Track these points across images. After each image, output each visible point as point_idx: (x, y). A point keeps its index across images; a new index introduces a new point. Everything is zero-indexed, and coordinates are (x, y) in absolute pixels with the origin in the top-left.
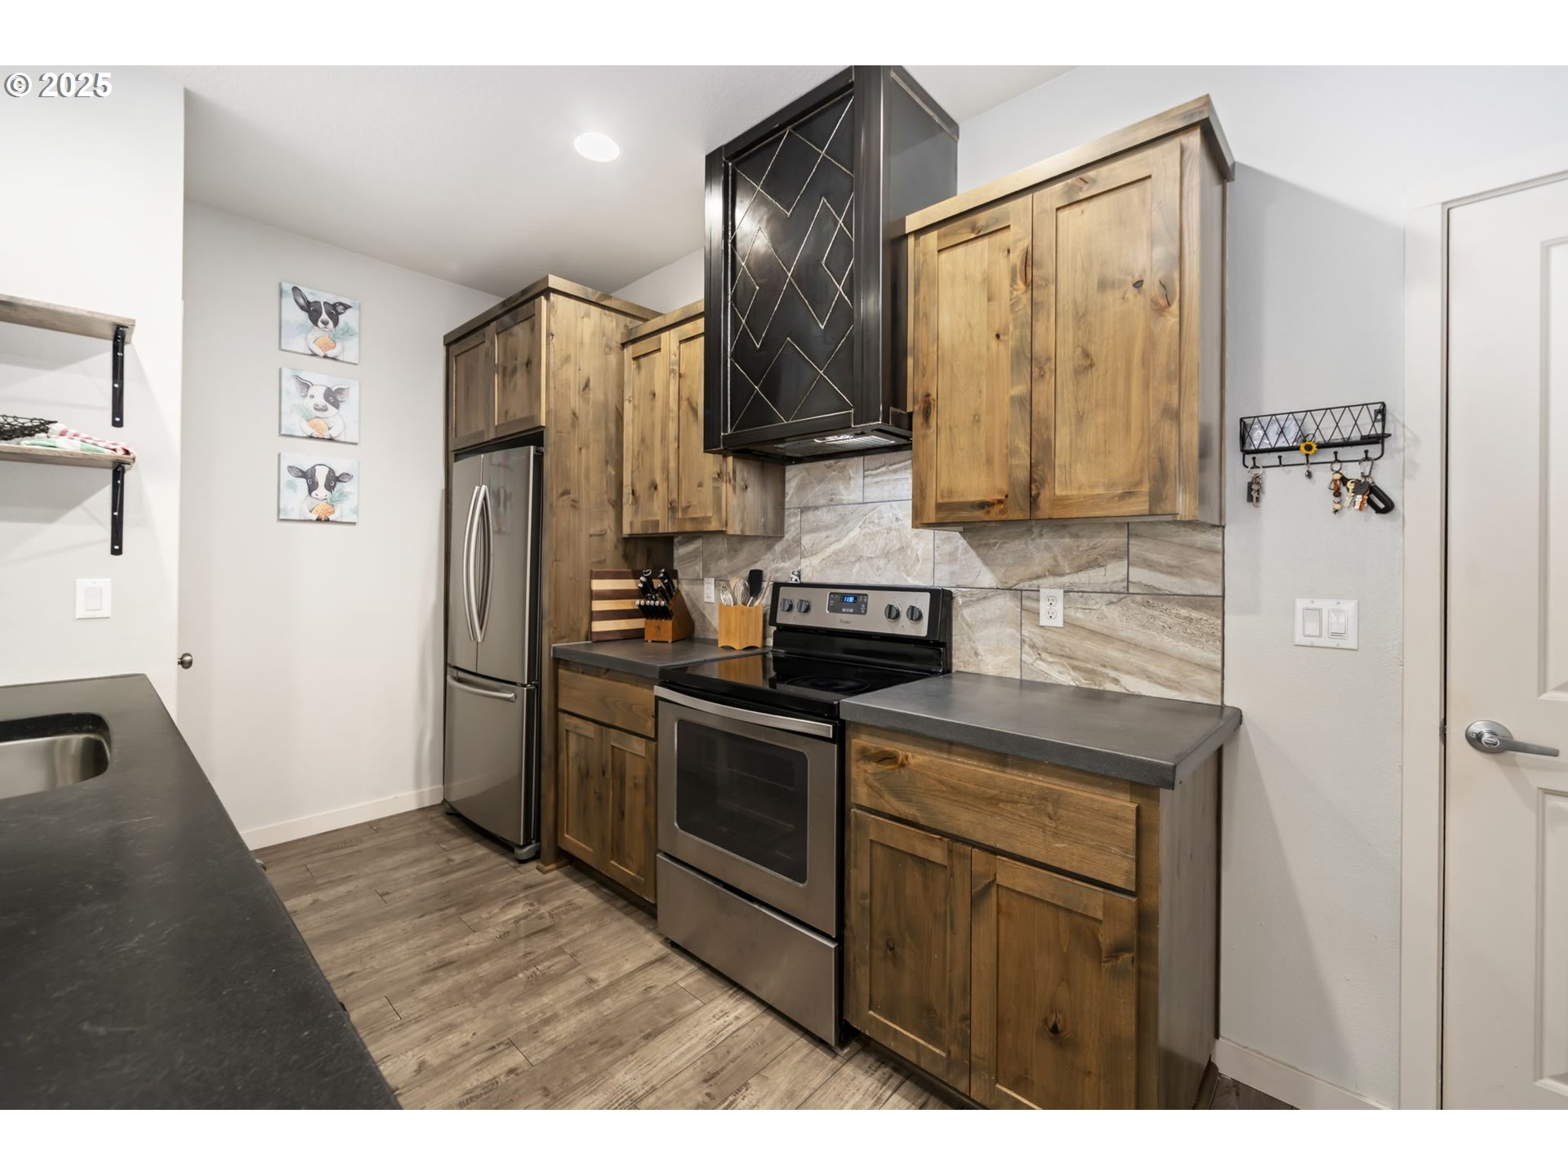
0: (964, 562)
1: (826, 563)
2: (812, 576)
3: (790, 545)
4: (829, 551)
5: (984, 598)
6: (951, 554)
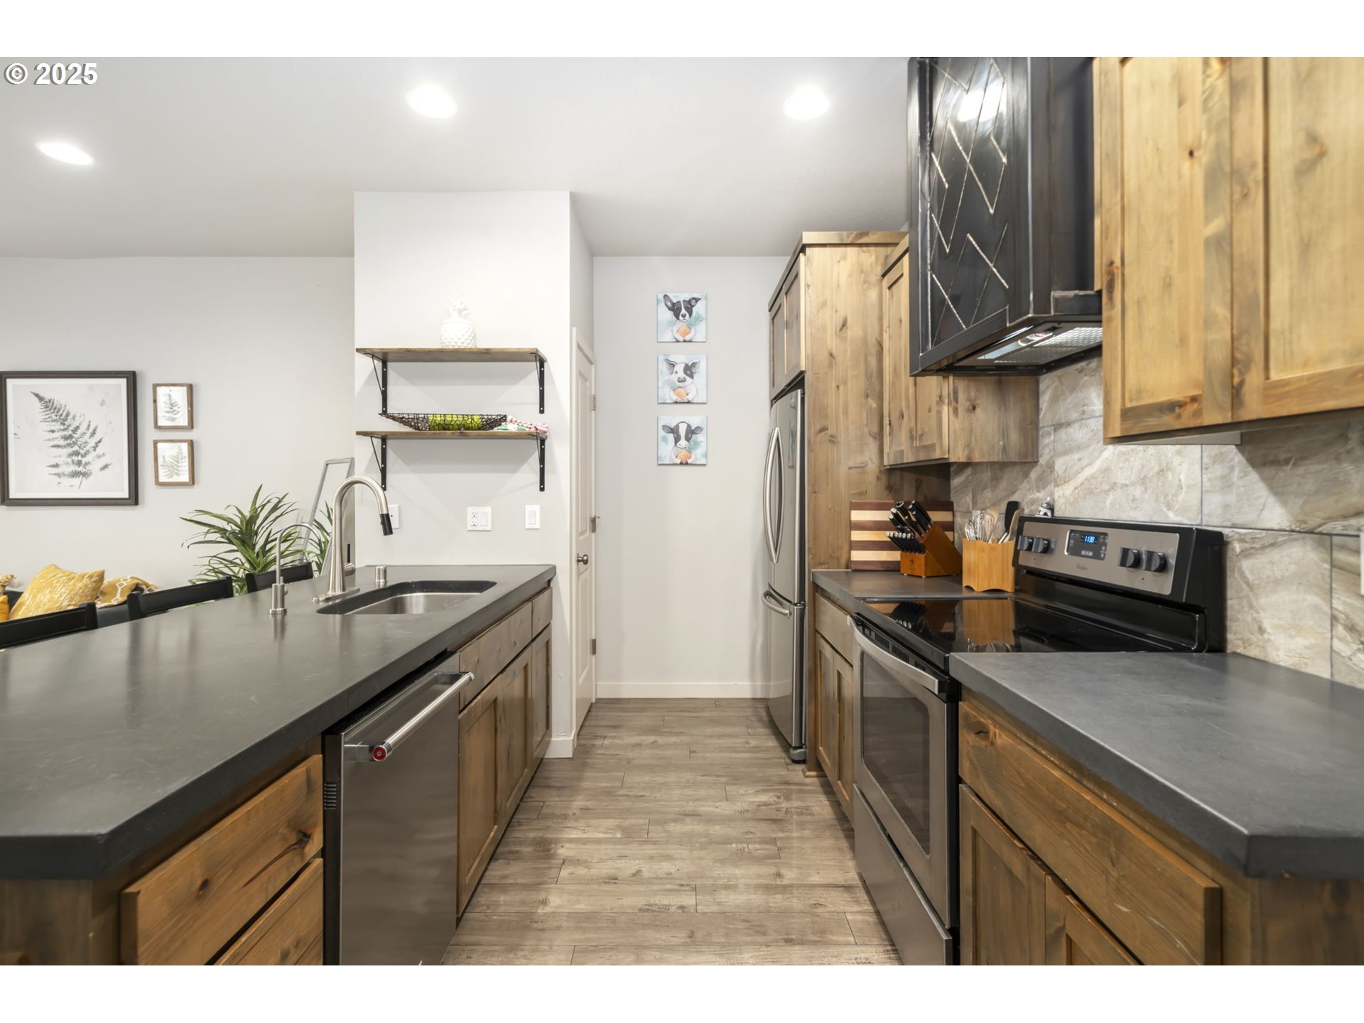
0: (1242, 489)
1: (1078, 493)
2: (1065, 508)
3: (1044, 472)
4: (1081, 477)
5: (1272, 545)
6: (1223, 477)
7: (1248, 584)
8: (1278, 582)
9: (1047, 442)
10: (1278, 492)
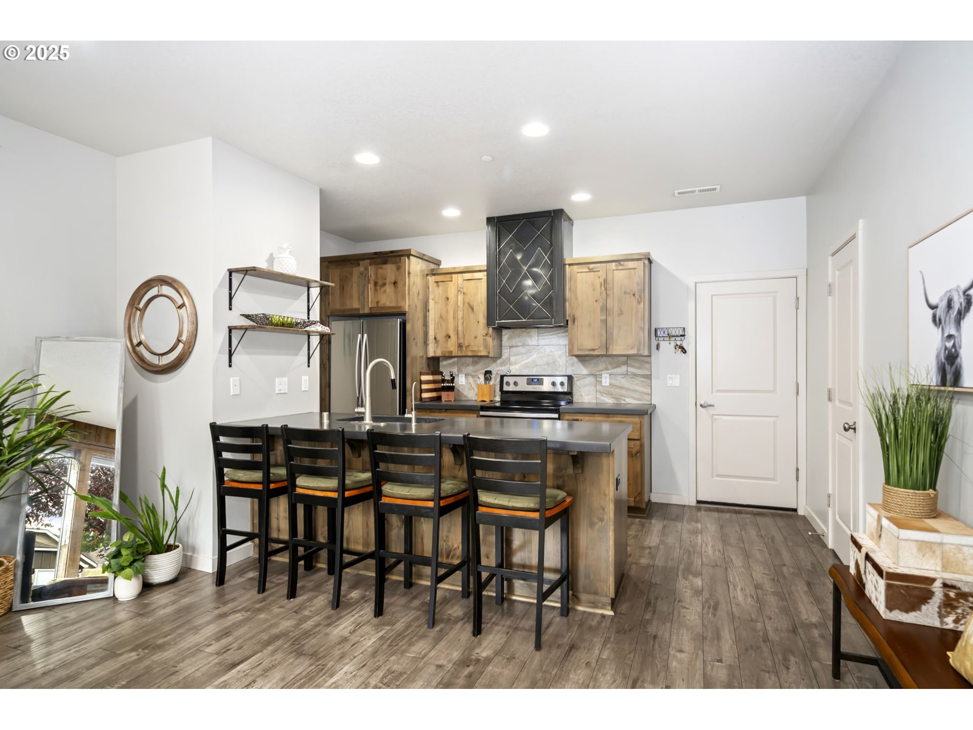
0: (578, 367)
1: (522, 367)
2: (516, 372)
3: (505, 360)
4: (523, 363)
5: (584, 378)
6: (572, 364)
7: (579, 387)
8: (585, 386)
9: (506, 352)
10: (585, 366)
